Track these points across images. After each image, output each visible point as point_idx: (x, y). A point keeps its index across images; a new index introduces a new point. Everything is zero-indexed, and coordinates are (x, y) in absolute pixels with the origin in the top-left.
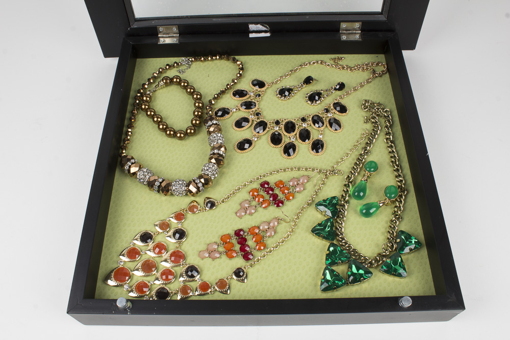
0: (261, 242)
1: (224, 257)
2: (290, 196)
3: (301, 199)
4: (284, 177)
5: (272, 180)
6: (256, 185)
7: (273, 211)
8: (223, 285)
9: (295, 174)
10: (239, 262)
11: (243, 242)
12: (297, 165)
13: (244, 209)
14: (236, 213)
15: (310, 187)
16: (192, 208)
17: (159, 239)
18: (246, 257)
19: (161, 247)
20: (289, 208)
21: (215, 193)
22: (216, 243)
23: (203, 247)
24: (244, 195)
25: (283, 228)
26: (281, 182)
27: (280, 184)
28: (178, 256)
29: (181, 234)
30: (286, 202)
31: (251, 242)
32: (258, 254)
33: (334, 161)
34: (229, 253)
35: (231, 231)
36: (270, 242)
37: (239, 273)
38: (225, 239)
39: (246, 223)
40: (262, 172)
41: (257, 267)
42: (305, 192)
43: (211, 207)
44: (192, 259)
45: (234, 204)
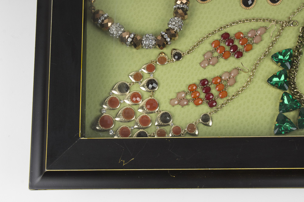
0: (223, 93)
1: (192, 104)
2: (249, 48)
3: (258, 49)
4: (244, 28)
5: (232, 31)
6: (217, 37)
7: (232, 62)
8: (192, 127)
9: (254, 25)
10: (205, 109)
11: (207, 91)
12: (257, 15)
13: (208, 61)
14: (200, 64)
15: (267, 38)
16: (162, 61)
17: (134, 89)
18: (211, 103)
19: (136, 96)
20: (248, 59)
21: (181, 45)
22: (184, 92)
23: (173, 96)
24: (207, 46)
25: (242, 78)
26: (240, 33)
27: (238, 36)
28: (152, 105)
29: (152, 83)
30: (245, 54)
31: (214, 91)
32: (220, 101)
33: (291, 11)
34: (196, 101)
35: (196, 80)
36: (231, 91)
37: (206, 119)
38: (192, 89)
39: (210, 73)
40: (223, 24)
41: (220, 112)
42: (263, 42)
43: (178, 59)
44: (165, 107)
45: (198, 55)
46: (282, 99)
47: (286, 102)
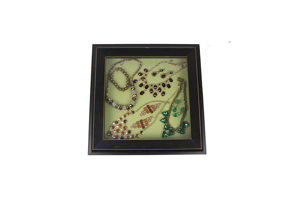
0: (147, 124)
1: (137, 127)
2: (155, 110)
3: (158, 110)
4: (154, 104)
5: (150, 104)
6: (145, 106)
7: (150, 114)
8: (137, 135)
9: (157, 103)
10: (141, 129)
11: (142, 124)
12: (158, 100)
13: (143, 114)
14: (140, 115)
15: (160, 107)
16: (128, 114)
17: (120, 123)
18: (143, 127)
19: (120, 125)
20: (155, 113)
21: (134, 109)
22: (135, 124)
23: (132, 125)
24: (142, 109)
25: (153, 119)
26: (152, 105)
27: (152, 106)
28: (125, 128)
29: (125, 121)
30: (154, 112)
31: (144, 124)
32: (146, 127)
33: (168, 99)
34: (139, 127)
35: (139, 120)
36: (149, 123)
37: (141, 132)
38: (137, 123)
39: (143, 118)
40: (147, 102)
41: (146, 130)
42: (159, 108)
43: (133, 113)
44: (129, 128)
45: (139, 112)
46: (165, 126)
47: (166, 127)
